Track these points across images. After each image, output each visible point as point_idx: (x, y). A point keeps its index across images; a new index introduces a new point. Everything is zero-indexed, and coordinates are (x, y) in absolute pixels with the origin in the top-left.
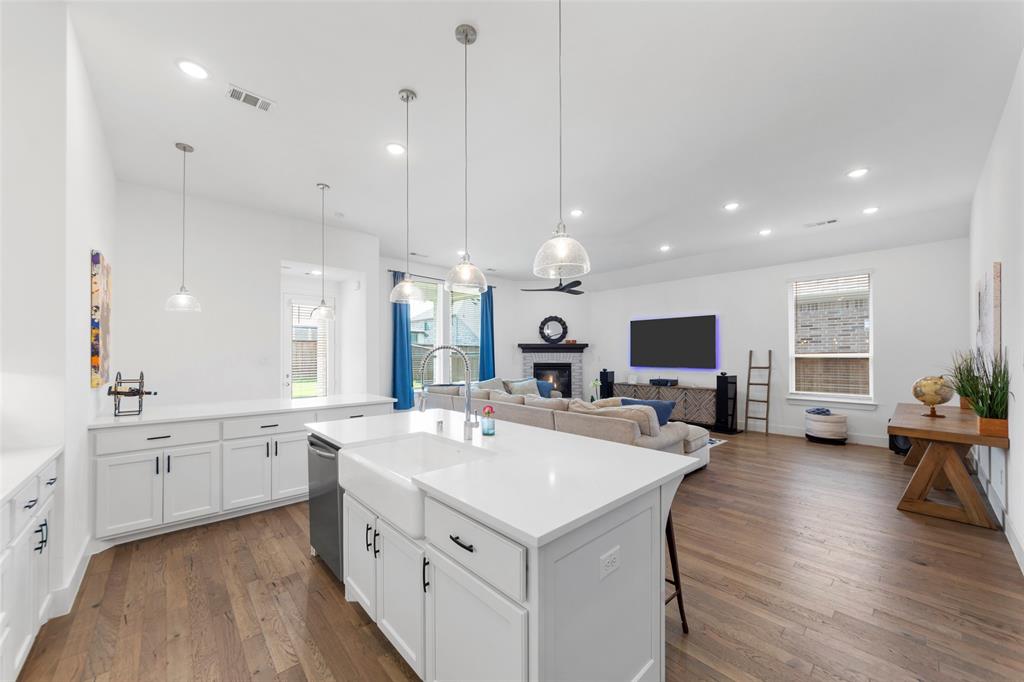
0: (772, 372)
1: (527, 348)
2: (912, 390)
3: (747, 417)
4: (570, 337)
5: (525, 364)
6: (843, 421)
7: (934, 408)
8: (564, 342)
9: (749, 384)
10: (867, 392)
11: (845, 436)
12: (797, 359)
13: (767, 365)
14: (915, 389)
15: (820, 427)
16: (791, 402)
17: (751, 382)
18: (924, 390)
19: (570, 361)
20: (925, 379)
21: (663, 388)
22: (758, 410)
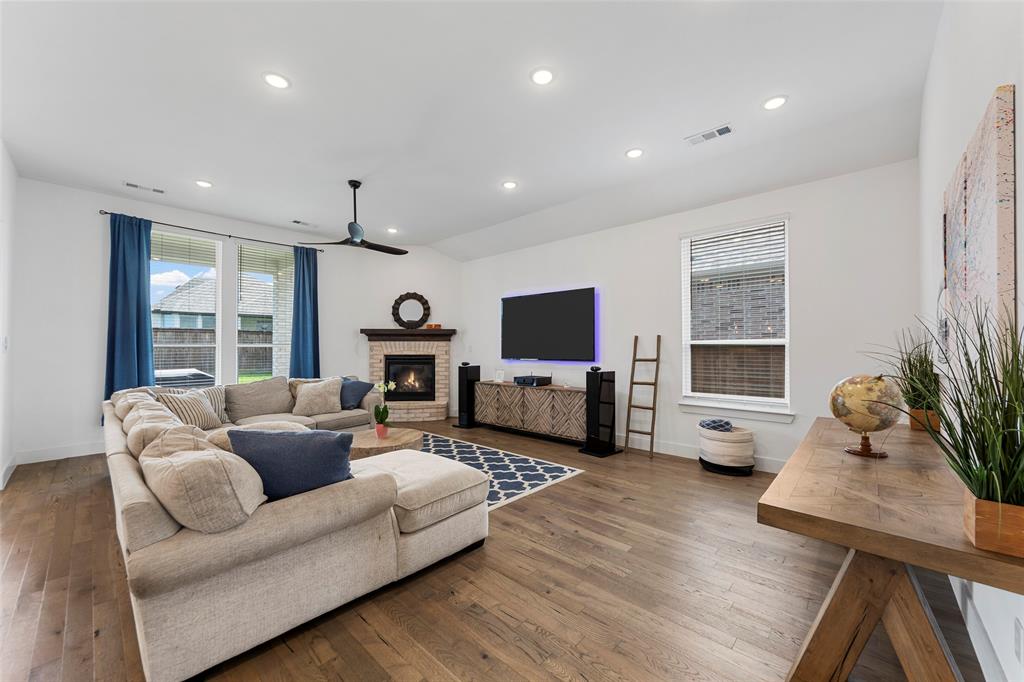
0: (661, 366)
1: (374, 335)
2: (829, 400)
3: (628, 431)
4: (433, 321)
5: (371, 357)
6: (749, 440)
7: (866, 439)
8: (424, 327)
9: (633, 383)
10: (781, 395)
11: (751, 462)
12: (692, 346)
13: (655, 357)
14: (834, 400)
15: (718, 450)
16: (685, 409)
17: (635, 380)
18: (849, 403)
19: (433, 353)
20: (852, 382)
21: (528, 389)
22: (641, 420)
